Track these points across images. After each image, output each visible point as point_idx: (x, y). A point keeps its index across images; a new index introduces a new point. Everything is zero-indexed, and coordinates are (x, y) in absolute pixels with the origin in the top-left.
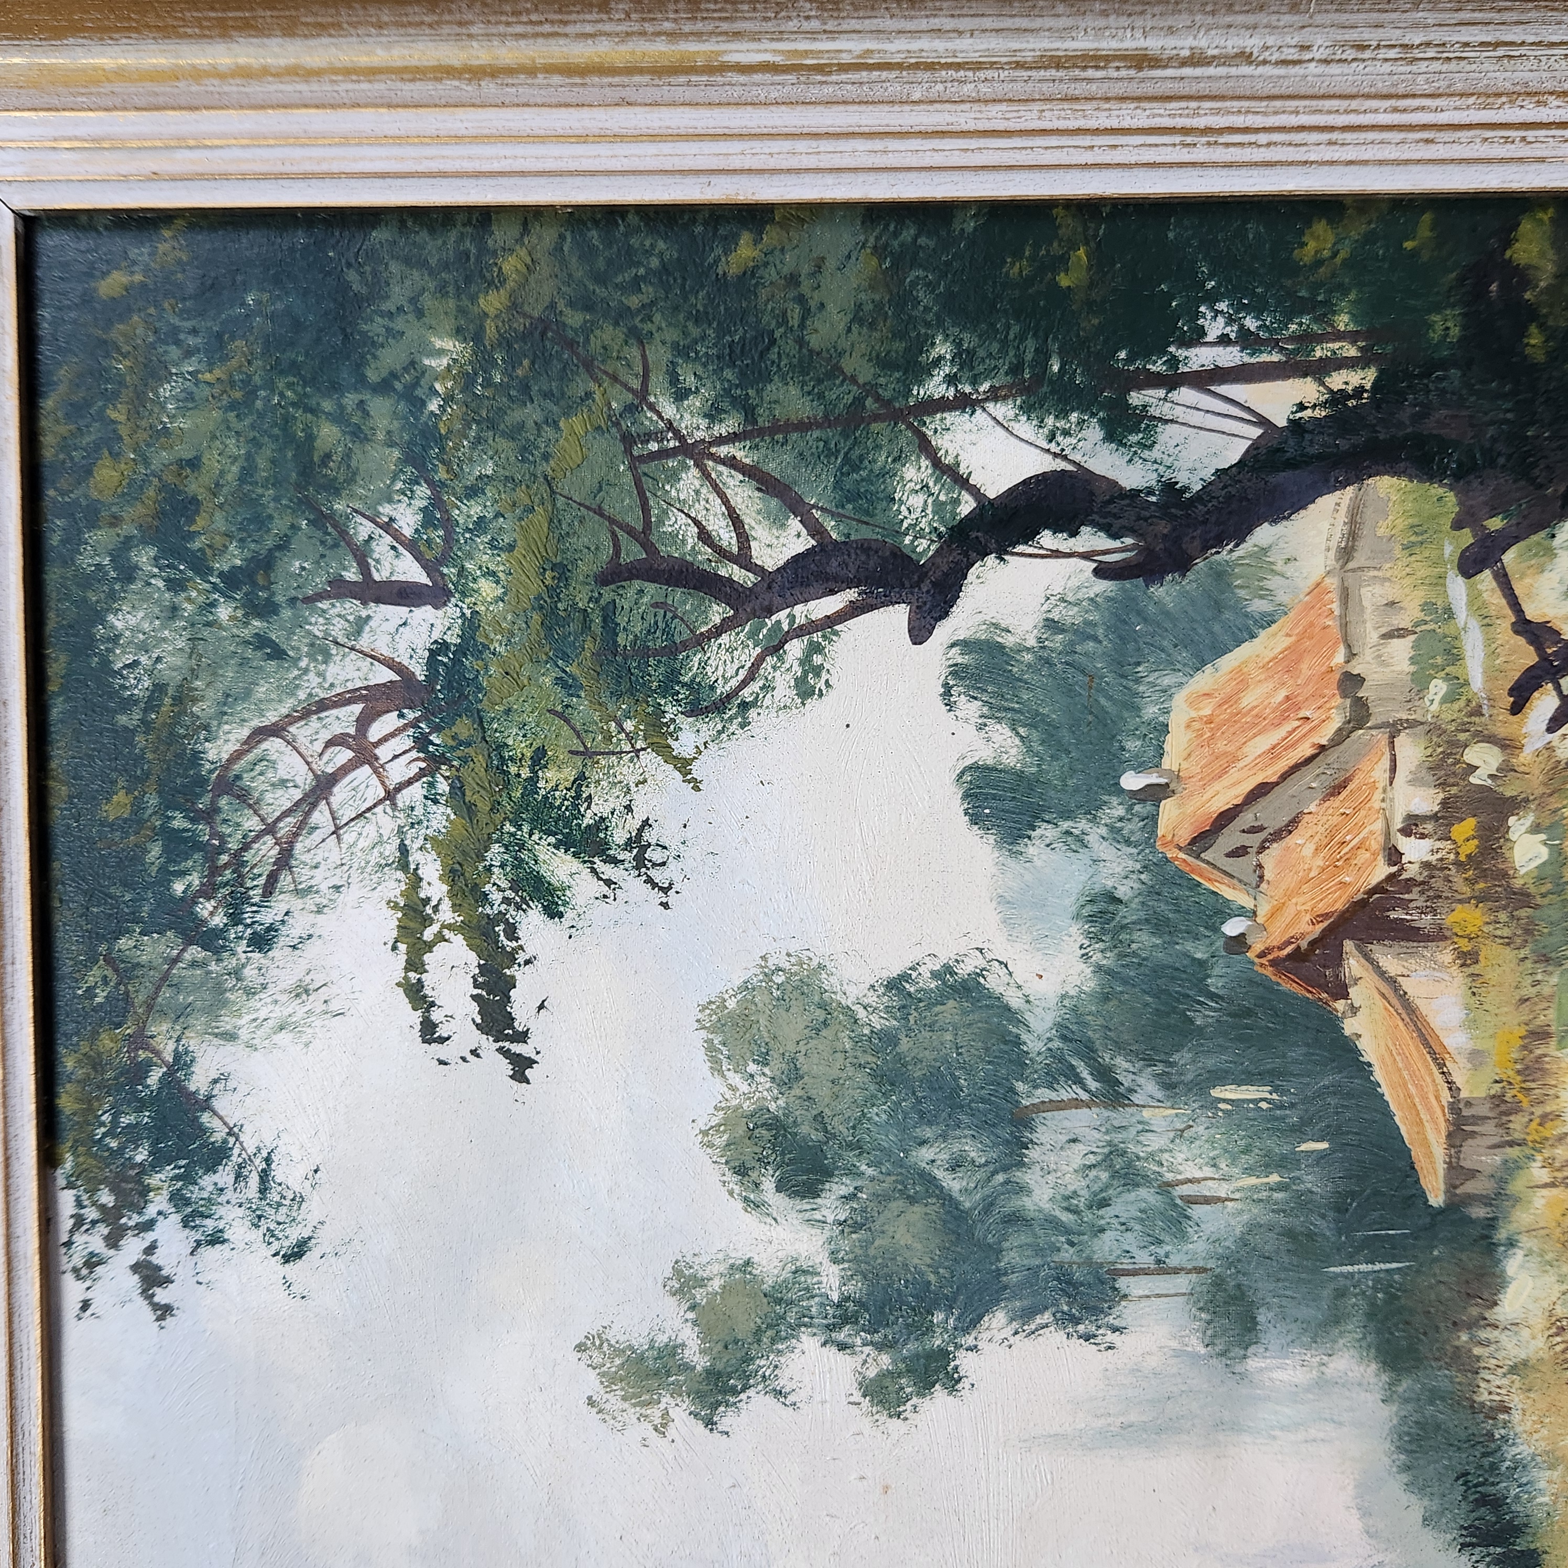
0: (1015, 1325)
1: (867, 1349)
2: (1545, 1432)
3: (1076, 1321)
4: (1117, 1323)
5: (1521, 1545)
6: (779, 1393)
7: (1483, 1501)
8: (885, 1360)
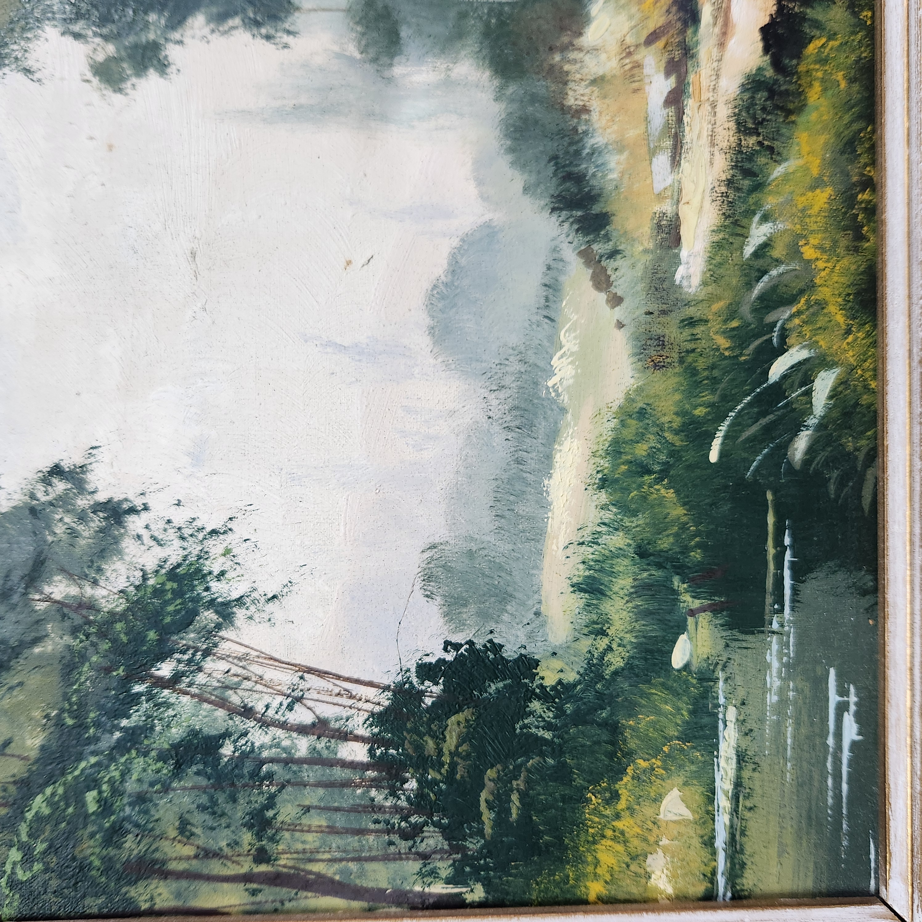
0: (212, 26)
1: (98, 40)
2: (615, 127)
3: (258, 24)
4: (291, 29)
5: (596, 209)
6: (27, 71)
7: (569, 177)
8: (111, 49)
